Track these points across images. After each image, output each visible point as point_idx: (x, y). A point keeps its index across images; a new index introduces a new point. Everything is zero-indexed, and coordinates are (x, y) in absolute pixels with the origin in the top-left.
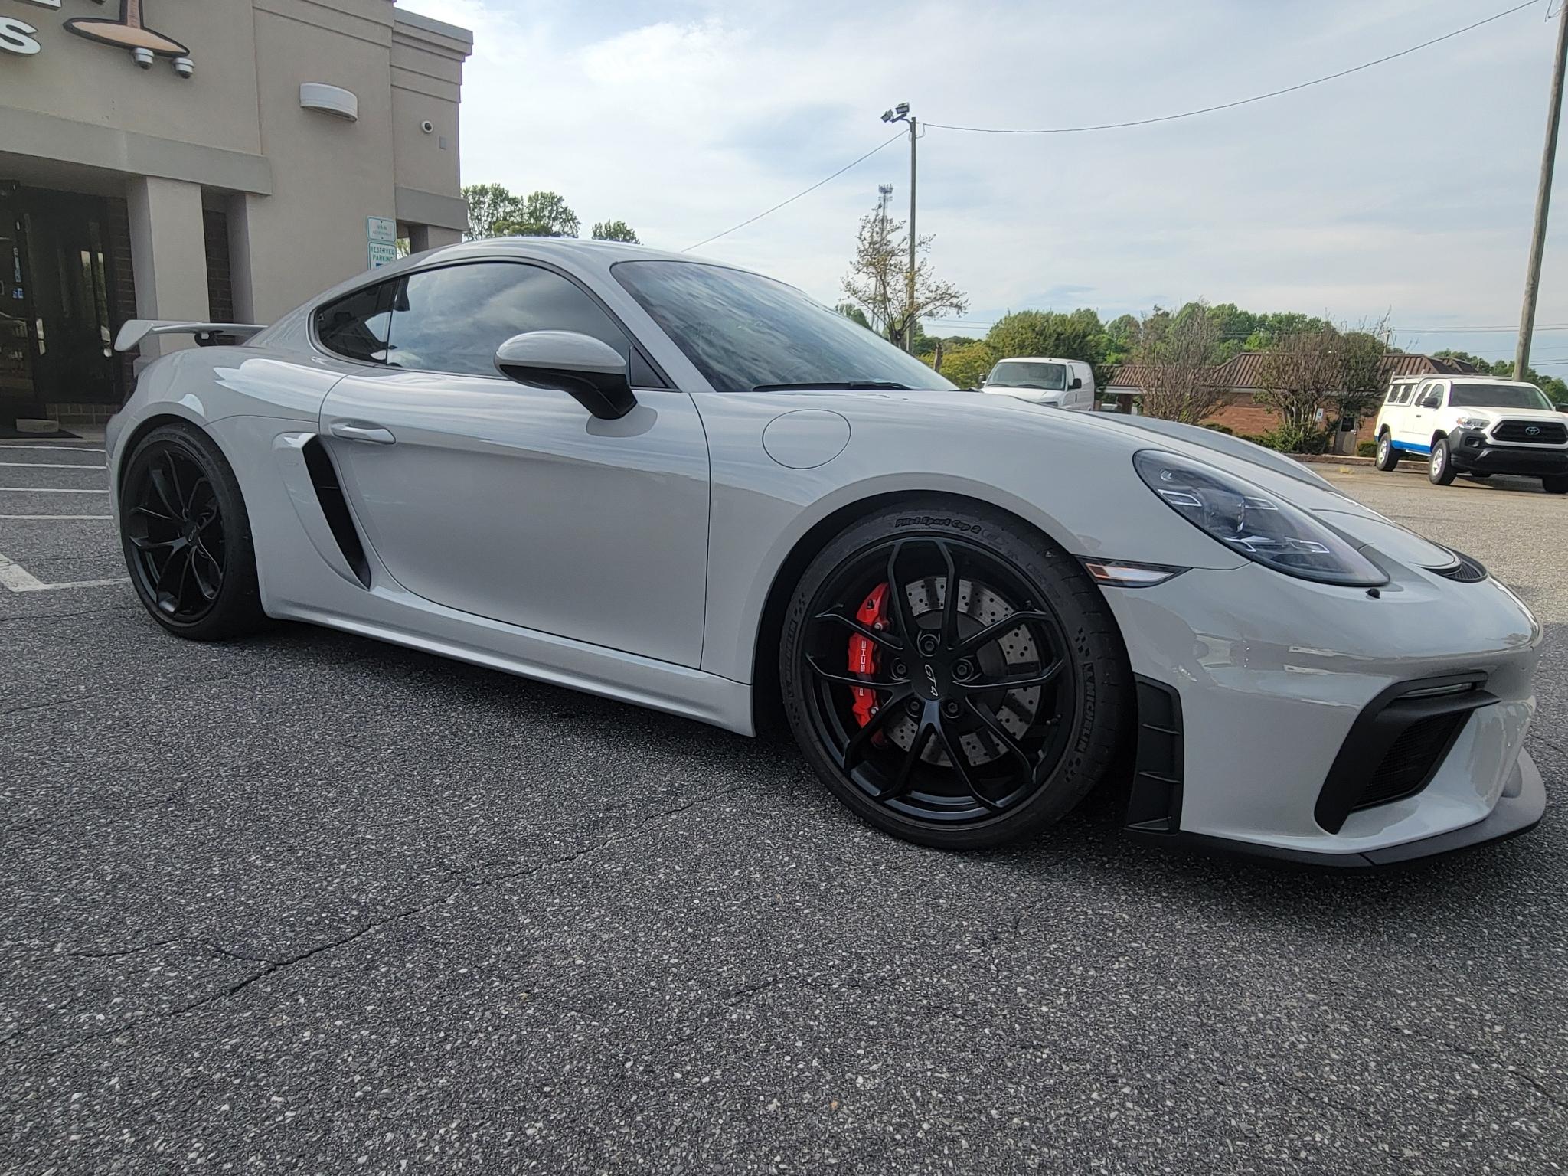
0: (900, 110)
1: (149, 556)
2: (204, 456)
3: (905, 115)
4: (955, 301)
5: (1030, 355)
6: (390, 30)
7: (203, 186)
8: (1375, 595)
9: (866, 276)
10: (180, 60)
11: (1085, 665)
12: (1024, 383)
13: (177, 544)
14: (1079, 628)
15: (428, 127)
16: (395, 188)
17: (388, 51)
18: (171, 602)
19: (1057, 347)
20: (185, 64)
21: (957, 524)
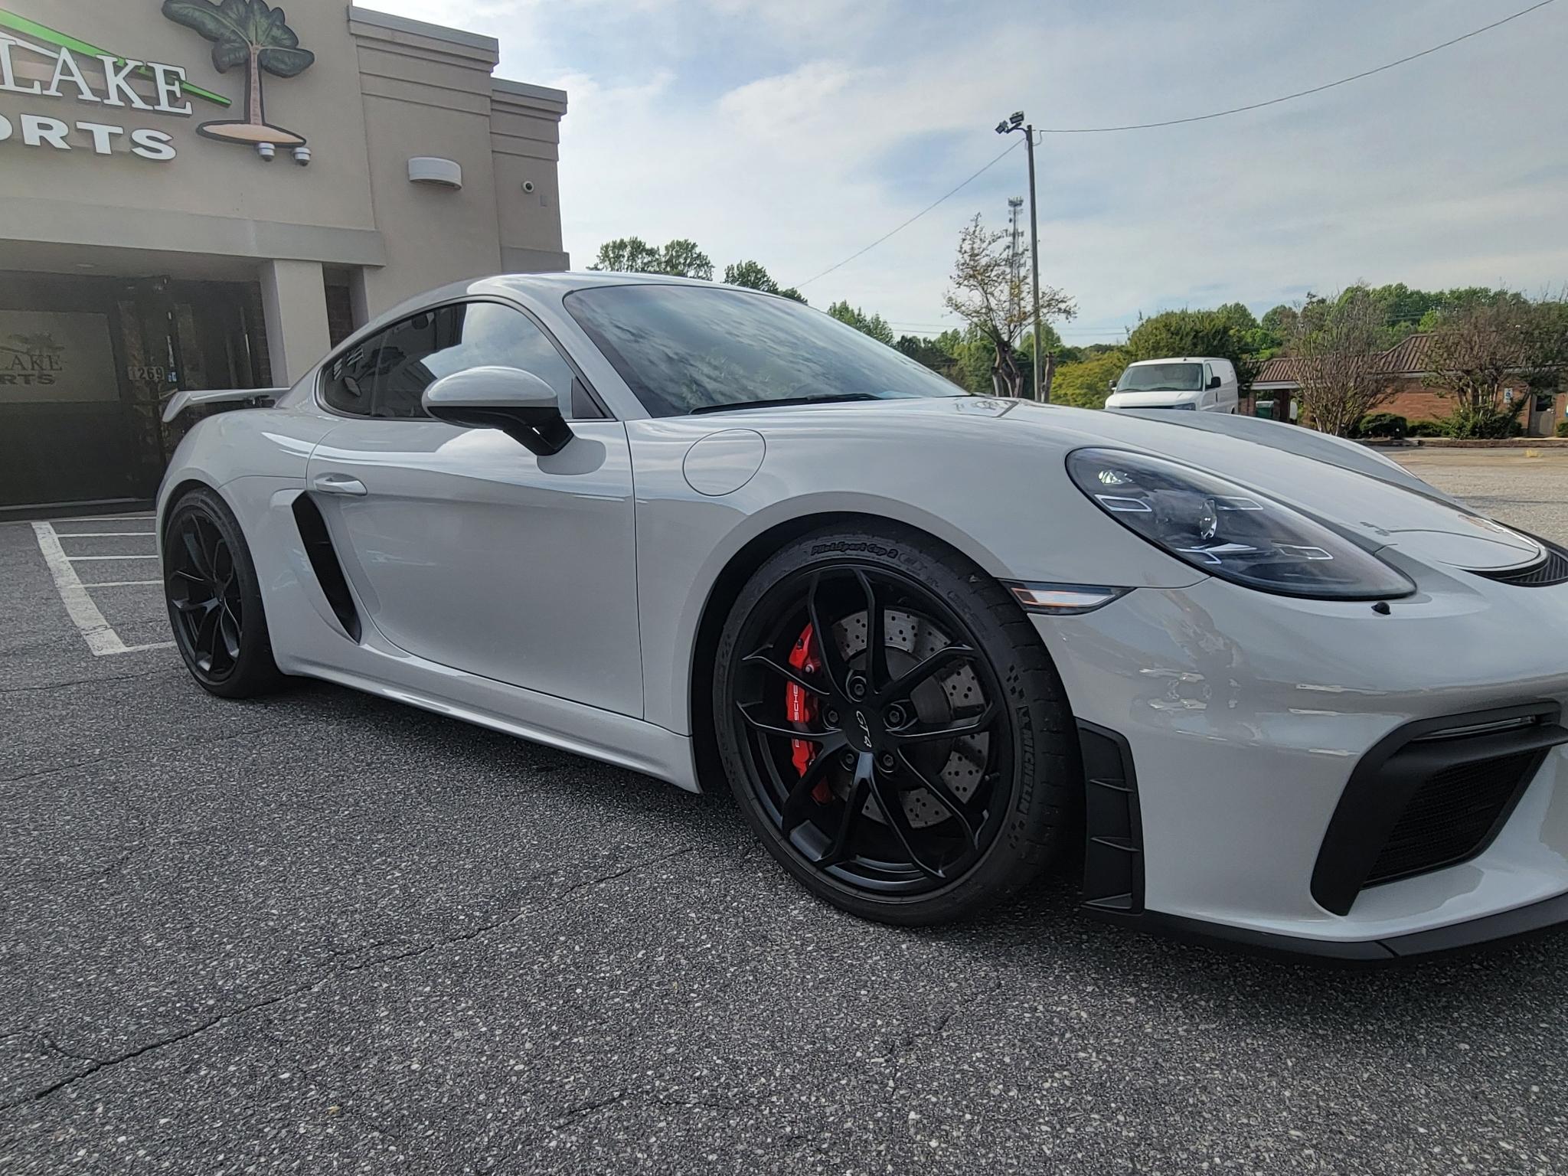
0: (1014, 120)
1: (190, 617)
2: (220, 518)
3: (1020, 124)
4: (1063, 306)
5: (1166, 357)
6: (488, 100)
7: (323, 263)
8: (1384, 610)
9: (968, 290)
10: (298, 150)
11: (1020, 709)
12: (1158, 386)
13: (210, 605)
14: (1010, 665)
15: (529, 187)
16: (501, 249)
17: (487, 119)
18: (208, 661)
19: (1195, 345)
20: (303, 153)
21: (872, 548)
